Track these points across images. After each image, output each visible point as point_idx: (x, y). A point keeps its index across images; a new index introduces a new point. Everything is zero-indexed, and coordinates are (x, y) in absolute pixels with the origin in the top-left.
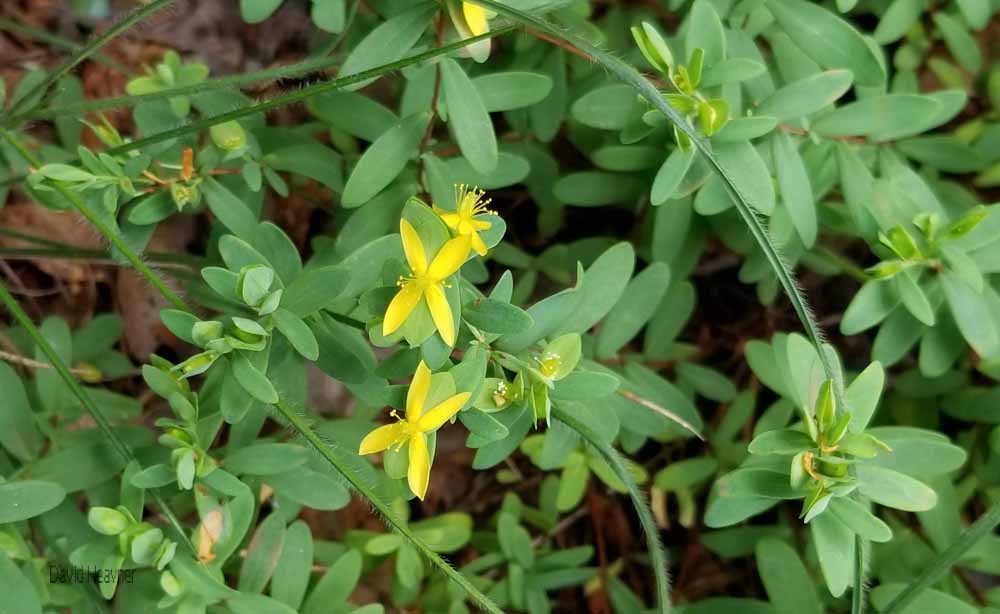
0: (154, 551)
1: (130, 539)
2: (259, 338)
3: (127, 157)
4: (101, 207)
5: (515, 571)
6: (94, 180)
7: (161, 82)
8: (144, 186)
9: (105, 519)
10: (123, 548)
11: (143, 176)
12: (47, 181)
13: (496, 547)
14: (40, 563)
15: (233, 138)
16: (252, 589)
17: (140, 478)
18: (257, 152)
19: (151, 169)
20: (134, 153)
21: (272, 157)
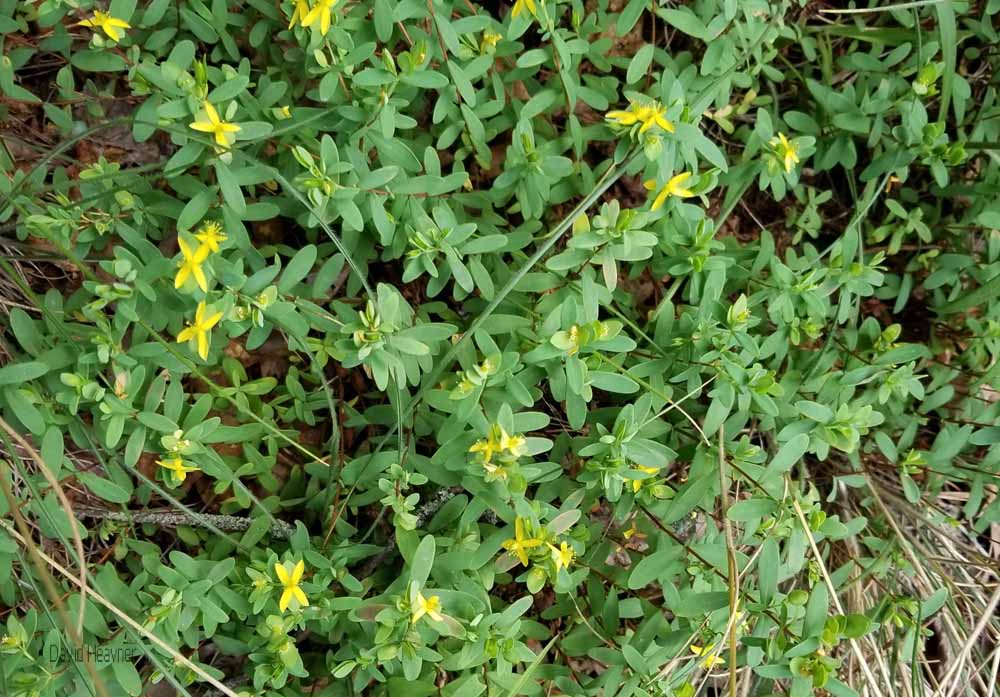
0: (94, 392)
1: (82, 387)
2: (129, 292)
3: (74, 210)
4: (61, 235)
5: (297, 402)
6: (57, 222)
7: (96, 172)
8: (83, 224)
9: (68, 379)
10: (79, 392)
11: (82, 219)
12: (32, 223)
13: (285, 391)
14: (49, 405)
15: (126, 200)
16: (151, 410)
17: (84, 359)
18: (141, 206)
19: (85, 214)
20: (77, 208)
21: (148, 208)
